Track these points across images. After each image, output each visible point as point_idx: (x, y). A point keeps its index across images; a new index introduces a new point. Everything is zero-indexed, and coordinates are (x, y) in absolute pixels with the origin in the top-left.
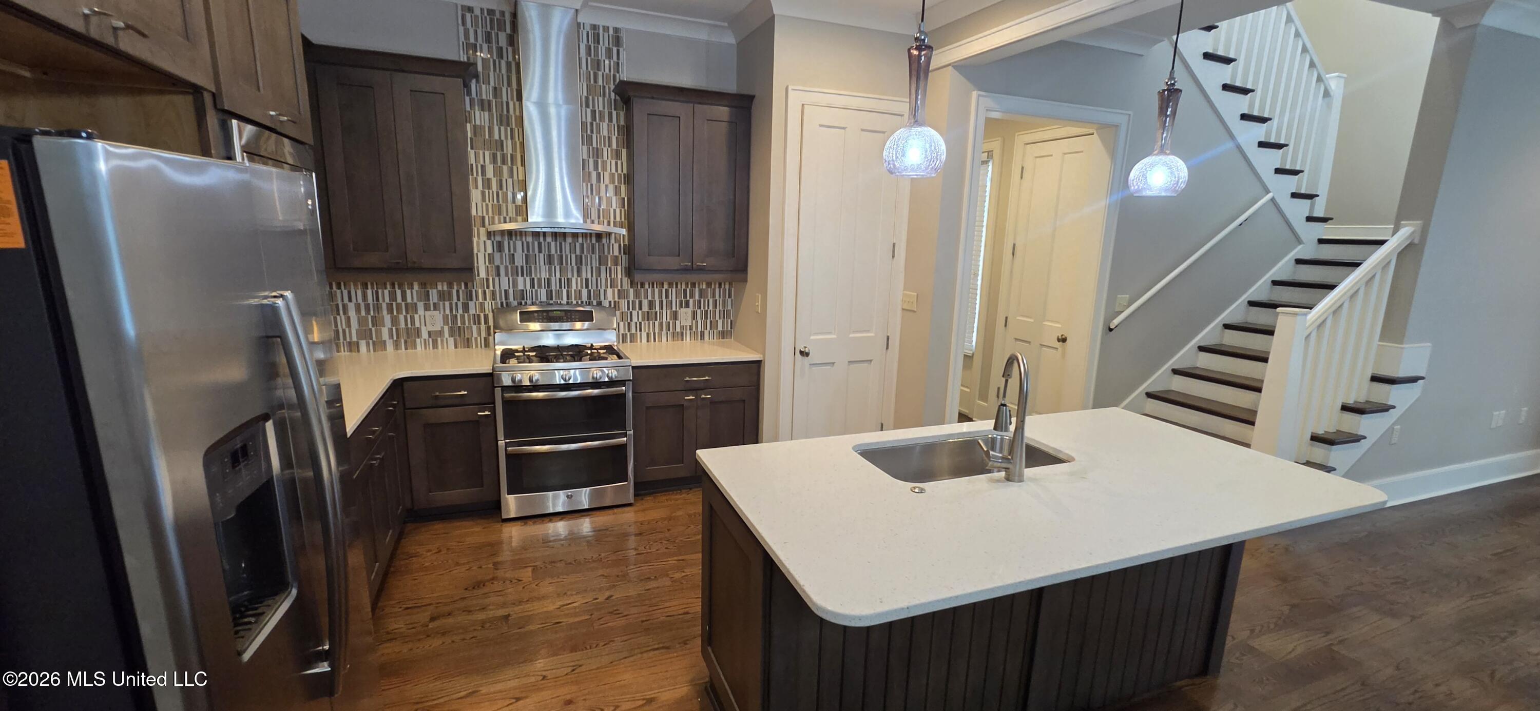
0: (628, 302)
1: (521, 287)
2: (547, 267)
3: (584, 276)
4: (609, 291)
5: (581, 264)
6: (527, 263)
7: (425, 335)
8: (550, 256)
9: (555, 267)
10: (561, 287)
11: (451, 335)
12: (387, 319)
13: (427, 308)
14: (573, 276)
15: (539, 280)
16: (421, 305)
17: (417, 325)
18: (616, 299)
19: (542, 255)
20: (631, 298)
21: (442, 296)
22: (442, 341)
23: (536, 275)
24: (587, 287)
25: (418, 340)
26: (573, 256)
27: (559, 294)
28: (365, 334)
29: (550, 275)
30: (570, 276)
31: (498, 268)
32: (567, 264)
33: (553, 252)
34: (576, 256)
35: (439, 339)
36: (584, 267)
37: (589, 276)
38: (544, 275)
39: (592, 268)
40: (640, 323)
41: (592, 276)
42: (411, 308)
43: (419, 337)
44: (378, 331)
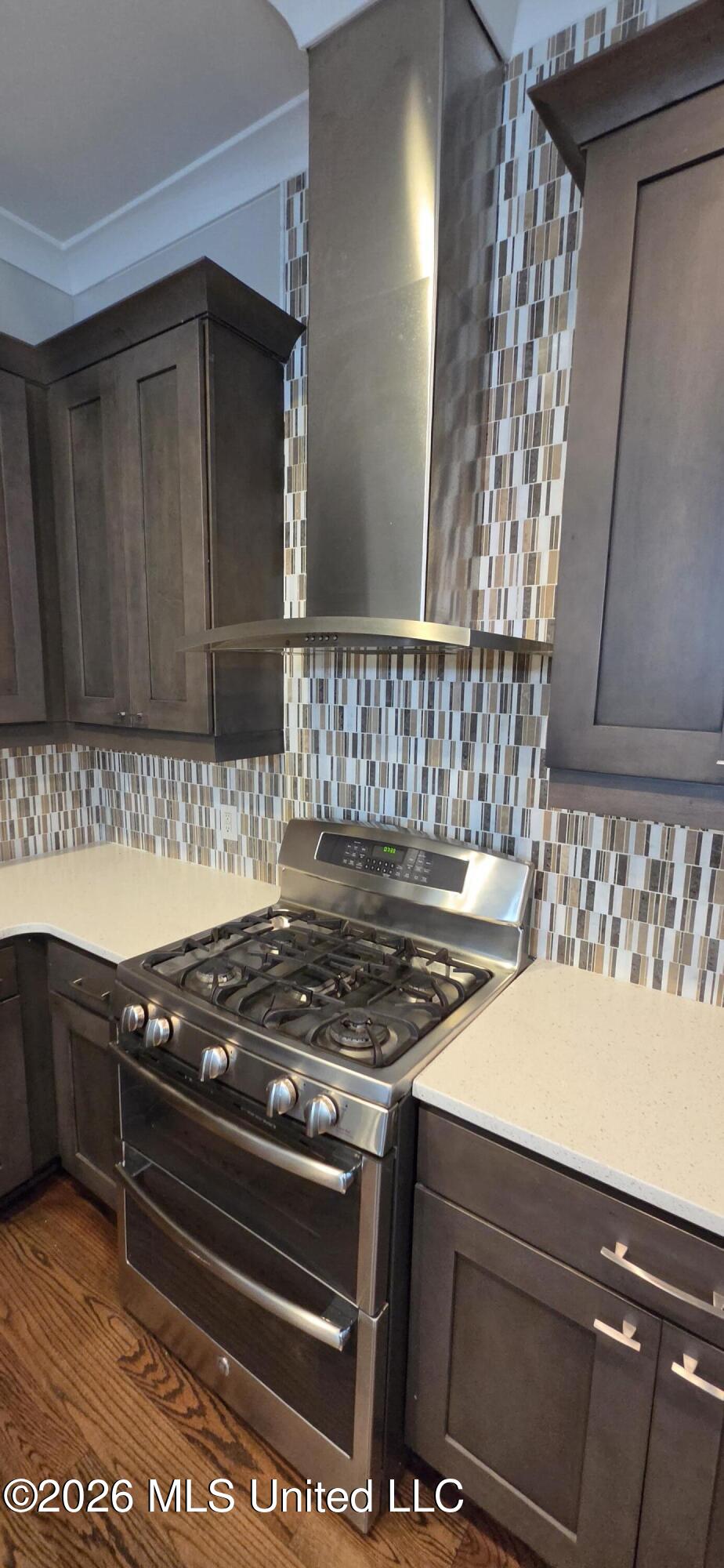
0: (587, 854)
2: (401, 738)
3: (477, 769)
5: (473, 738)
6: (364, 729)
7: (220, 846)
9: (416, 739)
10: (425, 790)
11: (250, 855)
12: (182, 806)
13: (224, 801)
14: (452, 765)
16: (217, 792)
17: (212, 827)
18: (554, 839)
19: (392, 711)
20: (596, 843)
21: (244, 782)
22: (239, 859)
23: (379, 757)
24: (482, 797)
25: (212, 851)
26: (457, 717)
28: (161, 828)
29: (405, 759)
30: (446, 766)
31: (316, 734)
32: (441, 735)
33: (414, 705)
34: (463, 716)
35: (236, 856)
36: (478, 746)
37: (489, 770)
39: (497, 748)
40: (616, 922)
41: (496, 770)
42: (206, 796)
43: (213, 846)
44: (173, 826)
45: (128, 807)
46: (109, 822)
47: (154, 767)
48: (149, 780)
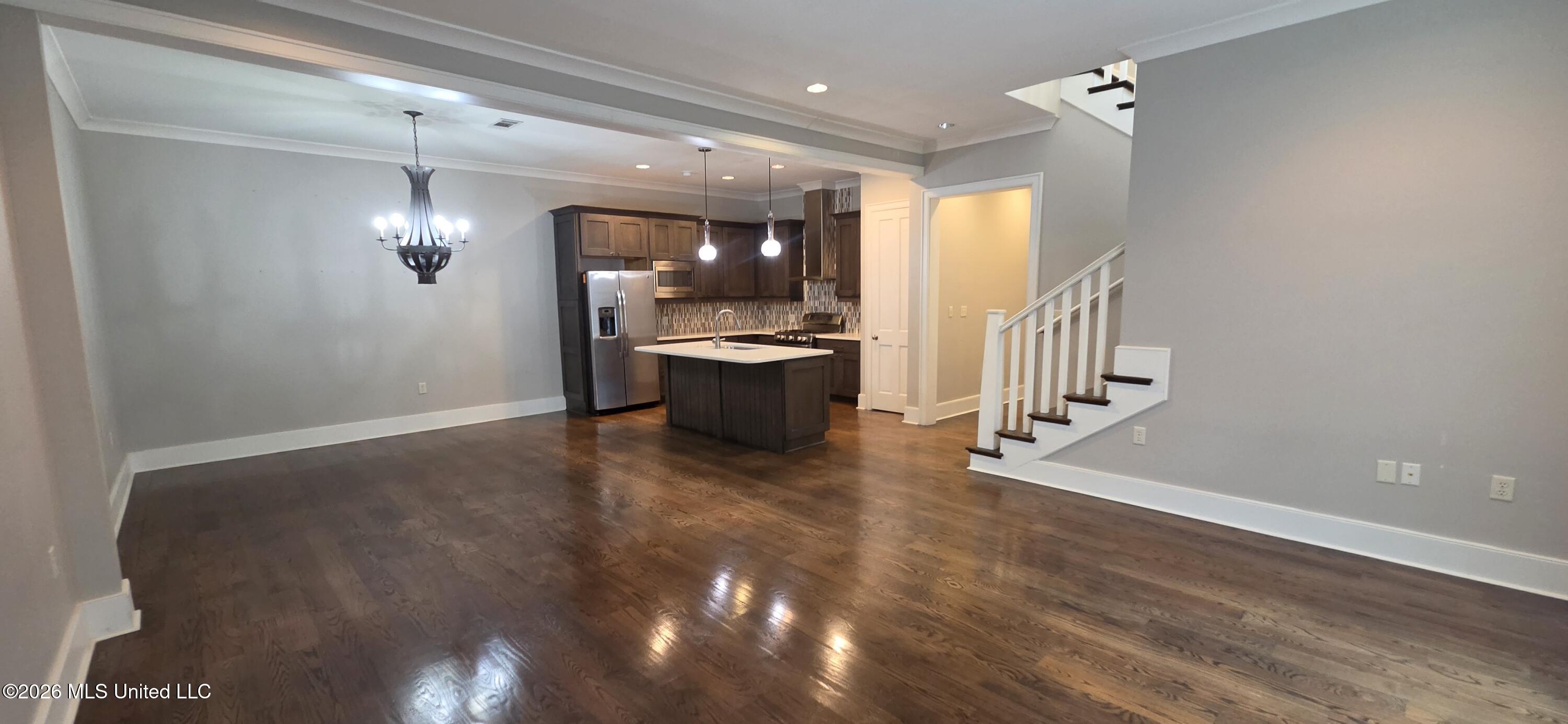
1: (816, 305)
4: (845, 307)
5: (833, 295)
6: (818, 295)
7: (790, 324)
8: (825, 292)
10: (828, 305)
11: (797, 325)
12: (782, 317)
13: (791, 314)
14: (832, 300)
15: (822, 302)
16: (790, 312)
17: (789, 320)
21: (796, 309)
23: (821, 300)
24: (836, 305)
25: (789, 326)
26: (831, 291)
27: (828, 308)
28: (776, 322)
31: (810, 297)
32: (830, 295)
33: (826, 290)
38: (824, 300)
42: (788, 313)
43: (789, 324)
44: (780, 322)
45: (768, 318)
46: (763, 323)
47: (775, 307)
48: (774, 312)
